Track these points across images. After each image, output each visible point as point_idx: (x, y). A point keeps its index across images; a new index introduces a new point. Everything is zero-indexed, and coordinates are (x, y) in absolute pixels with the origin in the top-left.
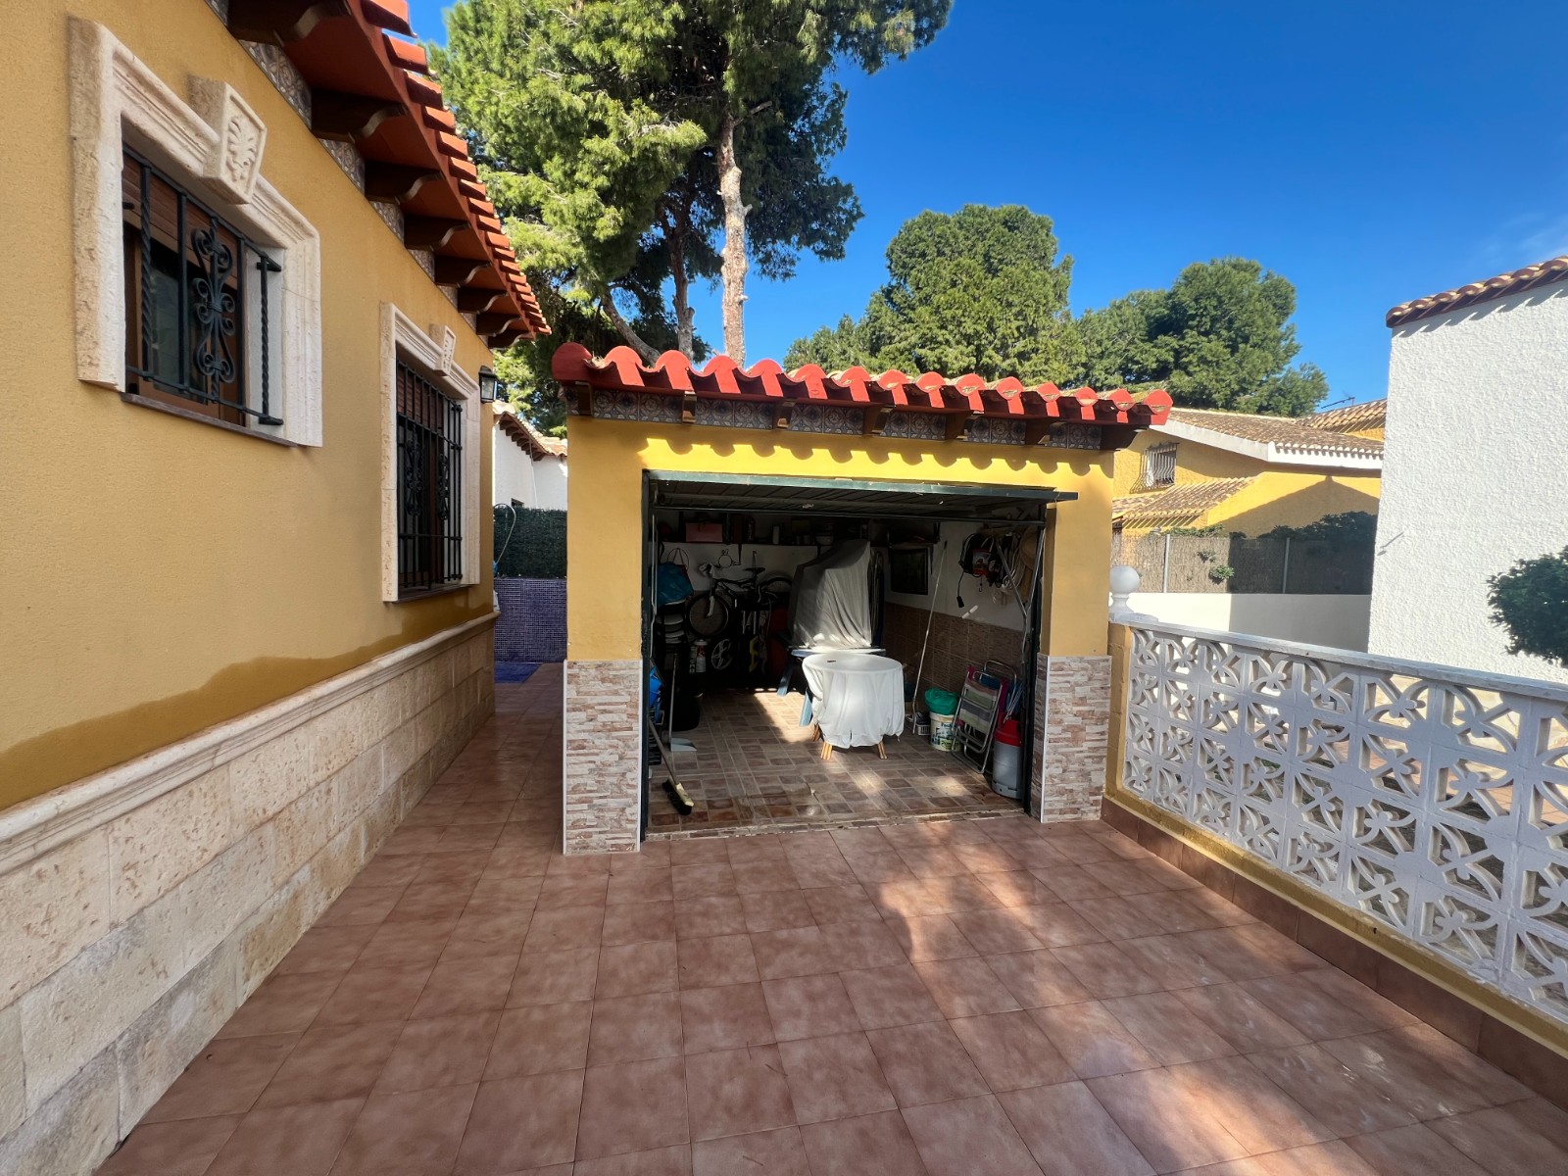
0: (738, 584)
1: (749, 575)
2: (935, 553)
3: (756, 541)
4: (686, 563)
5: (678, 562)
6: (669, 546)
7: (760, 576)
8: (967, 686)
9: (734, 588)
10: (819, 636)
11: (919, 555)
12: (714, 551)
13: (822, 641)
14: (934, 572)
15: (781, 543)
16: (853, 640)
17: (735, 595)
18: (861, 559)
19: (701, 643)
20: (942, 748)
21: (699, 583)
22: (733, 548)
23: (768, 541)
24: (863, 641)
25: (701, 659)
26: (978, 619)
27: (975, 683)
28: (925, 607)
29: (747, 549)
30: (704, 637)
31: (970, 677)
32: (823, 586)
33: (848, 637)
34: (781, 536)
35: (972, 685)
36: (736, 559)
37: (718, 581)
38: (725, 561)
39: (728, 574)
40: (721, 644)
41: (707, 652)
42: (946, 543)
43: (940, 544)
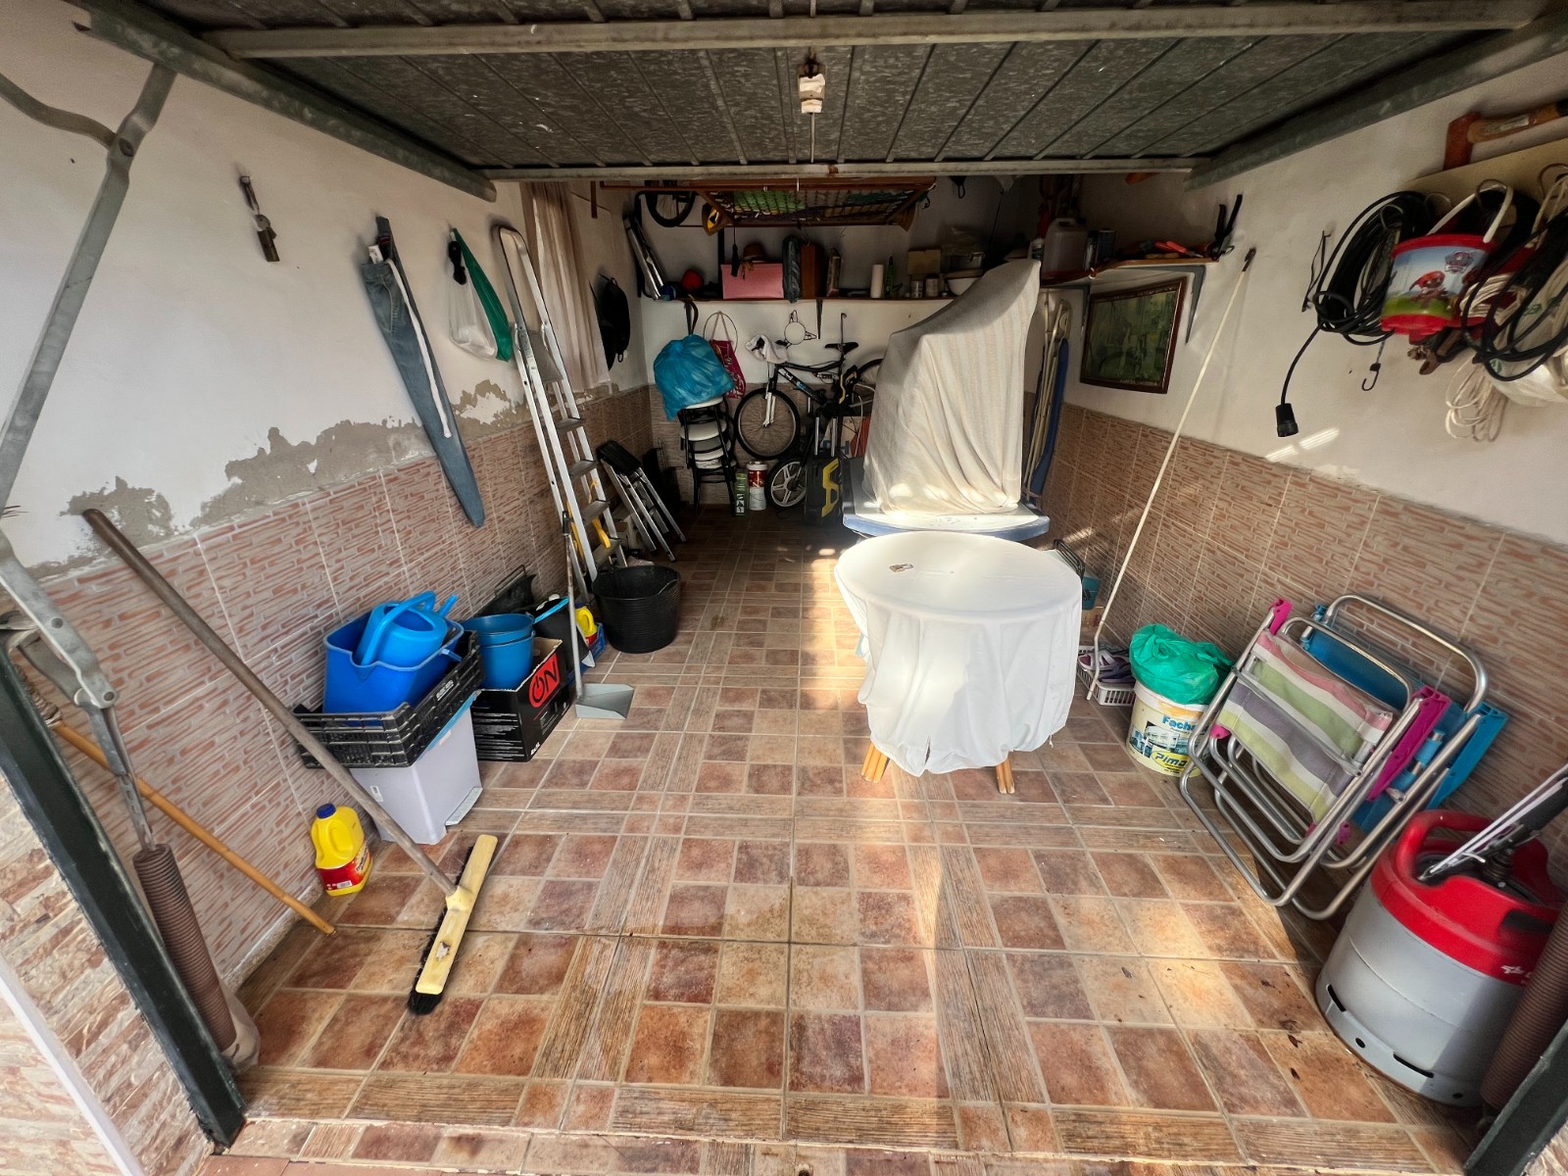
0: (815, 371)
1: (834, 355)
2: (1210, 285)
3: (844, 294)
4: (733, 338)
5: (720, 336)
6: (705, 309)
7: (852, 358)
8: (1258, 649)
9: (809, 378)
10: (900, 489)
11: (1160, 298)
12: (777, 315)
13: (905, 500)
14: (1197, 336)
15: (886, 296)
16: (976, 497)
17: (808, 388)
18: (1014, 308)
19: (757, 467)
20: (1157, 765)
21: (754, 370)
22: (806, 308)
23: (864, 294)
24: (1000, 498)
25: (757, 491)
26: (1329, 470)
27: (1286, 647)
28: (1161, 421)
29: (832, 308)
30: (762, 459)
31: (1274, 629)
32: (915, 375)
33: (965, 491)
34: (885, 283)
35: (1278, 652)
36: (813, 330)
37: (779, 366)
38: (794, 333)
39: (802, 355)
40: (785, 468)
41: (767, 478)
42: (1250, 255)
43: (1231, 260)
